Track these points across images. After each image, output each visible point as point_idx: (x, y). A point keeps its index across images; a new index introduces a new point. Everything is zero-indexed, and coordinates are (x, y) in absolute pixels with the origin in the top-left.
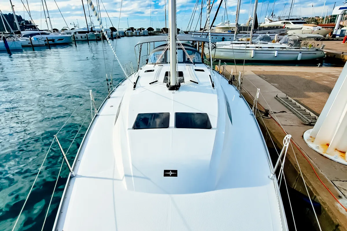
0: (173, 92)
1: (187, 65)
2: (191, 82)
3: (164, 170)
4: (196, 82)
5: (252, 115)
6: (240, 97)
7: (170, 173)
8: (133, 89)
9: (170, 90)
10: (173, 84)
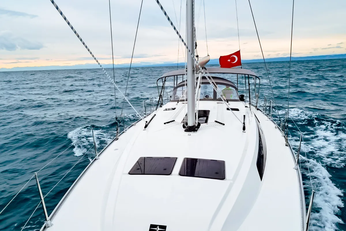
0: (189, 134)
1: (219, 103)
2: (215, 123)
3: (151, 225)
4: (221, 124)
5: (297, 169)
6: (286, 145)
7: (157, 229)
8: (144, 129)
9: (185, 131)
10: (190, 124)
